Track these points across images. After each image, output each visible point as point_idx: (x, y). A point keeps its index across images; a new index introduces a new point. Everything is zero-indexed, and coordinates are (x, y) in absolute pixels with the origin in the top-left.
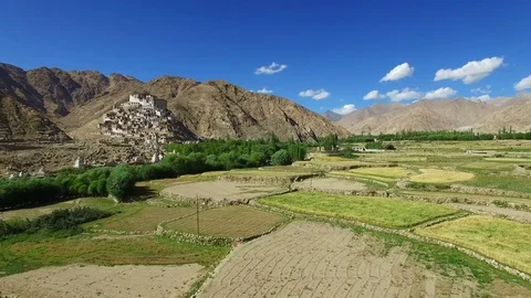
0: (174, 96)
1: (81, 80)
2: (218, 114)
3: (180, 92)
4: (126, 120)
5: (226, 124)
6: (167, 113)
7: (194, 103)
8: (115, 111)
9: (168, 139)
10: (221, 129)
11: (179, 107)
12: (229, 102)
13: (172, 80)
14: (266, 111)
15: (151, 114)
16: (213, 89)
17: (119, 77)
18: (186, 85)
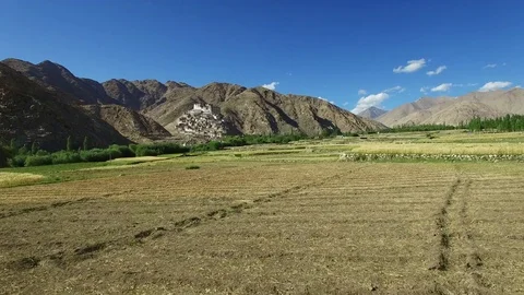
0: (223, 100)
1: (143, 88)
2: (258, 116)
3: (227, 97)
4: (193, 122)
5: (265, 123)
6: (221, 117)
7: (239, 108)
8: (185, 116)
9: (223, 135)
10: (261, 127)
11: (229, 111)
12: (267, 106)
13: (221, 87)
14: (298, 112)
15: (209, 117)
16: (255, 95)
17: (174, 84)
18: (232, 90)
